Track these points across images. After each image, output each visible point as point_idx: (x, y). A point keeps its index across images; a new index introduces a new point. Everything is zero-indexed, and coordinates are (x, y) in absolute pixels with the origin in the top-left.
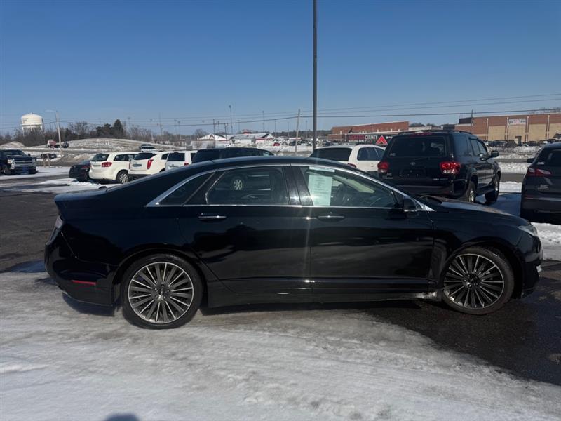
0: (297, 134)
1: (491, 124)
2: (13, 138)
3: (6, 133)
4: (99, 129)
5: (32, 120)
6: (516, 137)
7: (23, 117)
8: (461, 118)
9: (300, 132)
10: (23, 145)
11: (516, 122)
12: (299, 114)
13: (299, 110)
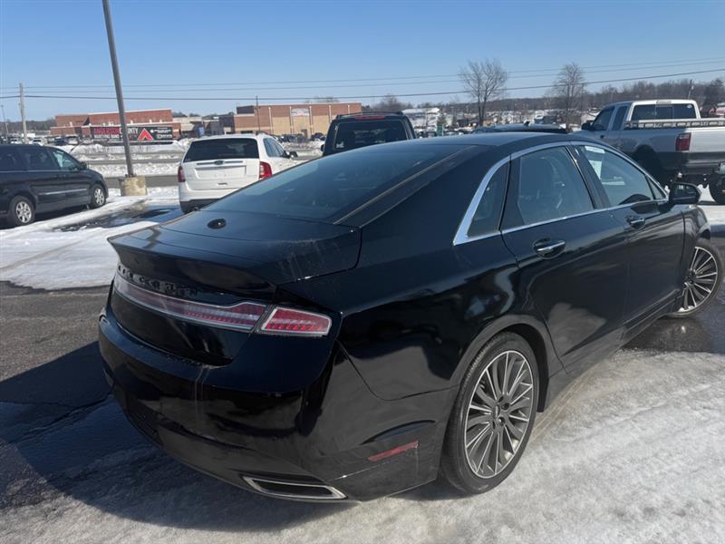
0: (24, 124)
1: (274, 115)
6: (302, 131)
8: (238, 106)
9: (27, 123)
11: (300, 112)
12: (21, 92)
13: (21, 87)
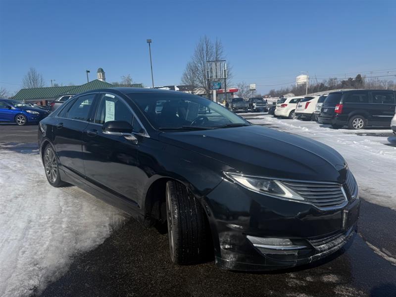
2: (290, 91)
3: (286, 87)
4: (344, 82)
5: (302, 79)
7: (298, 77)
10: (294, 95)
